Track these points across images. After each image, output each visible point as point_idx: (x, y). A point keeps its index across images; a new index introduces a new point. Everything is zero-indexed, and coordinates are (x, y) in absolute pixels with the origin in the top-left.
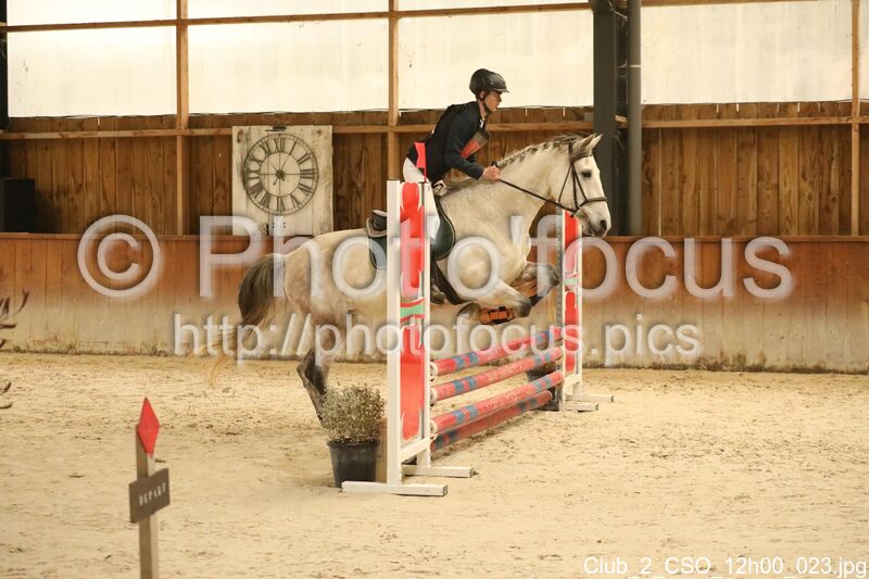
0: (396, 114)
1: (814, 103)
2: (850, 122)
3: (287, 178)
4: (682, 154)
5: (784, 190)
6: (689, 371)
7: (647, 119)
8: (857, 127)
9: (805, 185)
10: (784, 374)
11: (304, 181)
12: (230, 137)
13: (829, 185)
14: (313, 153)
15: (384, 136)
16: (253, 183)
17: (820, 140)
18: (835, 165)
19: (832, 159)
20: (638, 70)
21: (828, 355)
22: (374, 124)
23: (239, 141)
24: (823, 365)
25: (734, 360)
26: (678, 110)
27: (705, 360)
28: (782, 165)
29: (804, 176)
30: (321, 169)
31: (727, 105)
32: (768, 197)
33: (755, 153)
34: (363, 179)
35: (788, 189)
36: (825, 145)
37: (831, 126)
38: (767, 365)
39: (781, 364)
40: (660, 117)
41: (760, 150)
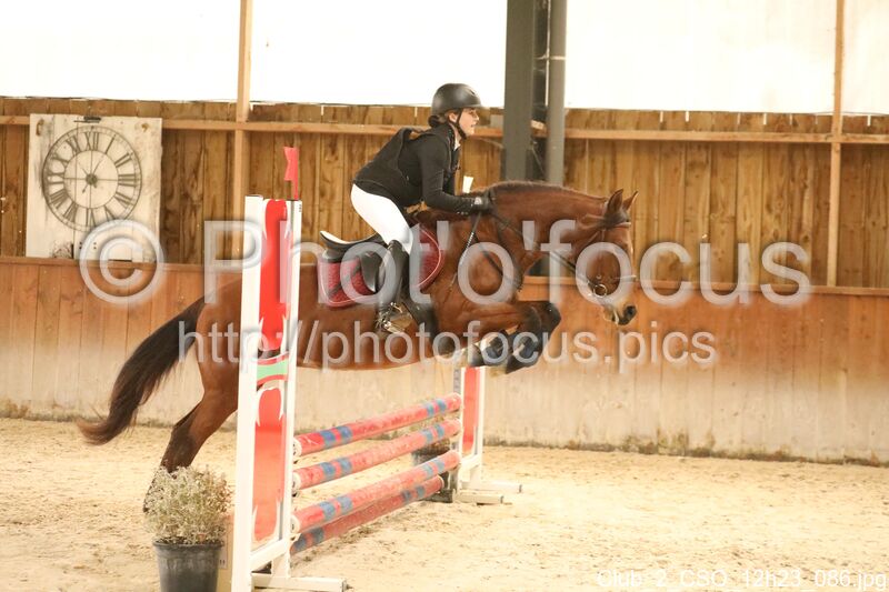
0: (247, 106)
1: (785, 115)
2: (829, 141)
3: (100, 184)
4: (614, 172)
5: (743, 225)
6: (616, 452)
7: (571, 127)
8: (839, 148)
9: (770, 219)
10: (737, 460)
11: (122, 190)
12: (26, 128)
13: (801, 219)
14: (136, 153)
15: (230, 134)
16: (54, 189)
17: (792, 163)
18: (808, 195)
19: (806, 187)
20: (562, 63)
21: (794, 438)
22: (216, 119)
23: (38, 133)
24: (787, 451)
25: (674, 441)
26: (611, 118)
27: (637, 440)
28: (741, 192)
29: (769, 208)
30: (146, 174)
31: (675, 113)
32: (723, 233)
33: (707, 175)
34: (200, 189)
35: (748, 223)
36: (798, 168)
37: (806, 145)
38: (715, 449)
39: (734, 448)
40: (588, 125)
41: (714, 172)
